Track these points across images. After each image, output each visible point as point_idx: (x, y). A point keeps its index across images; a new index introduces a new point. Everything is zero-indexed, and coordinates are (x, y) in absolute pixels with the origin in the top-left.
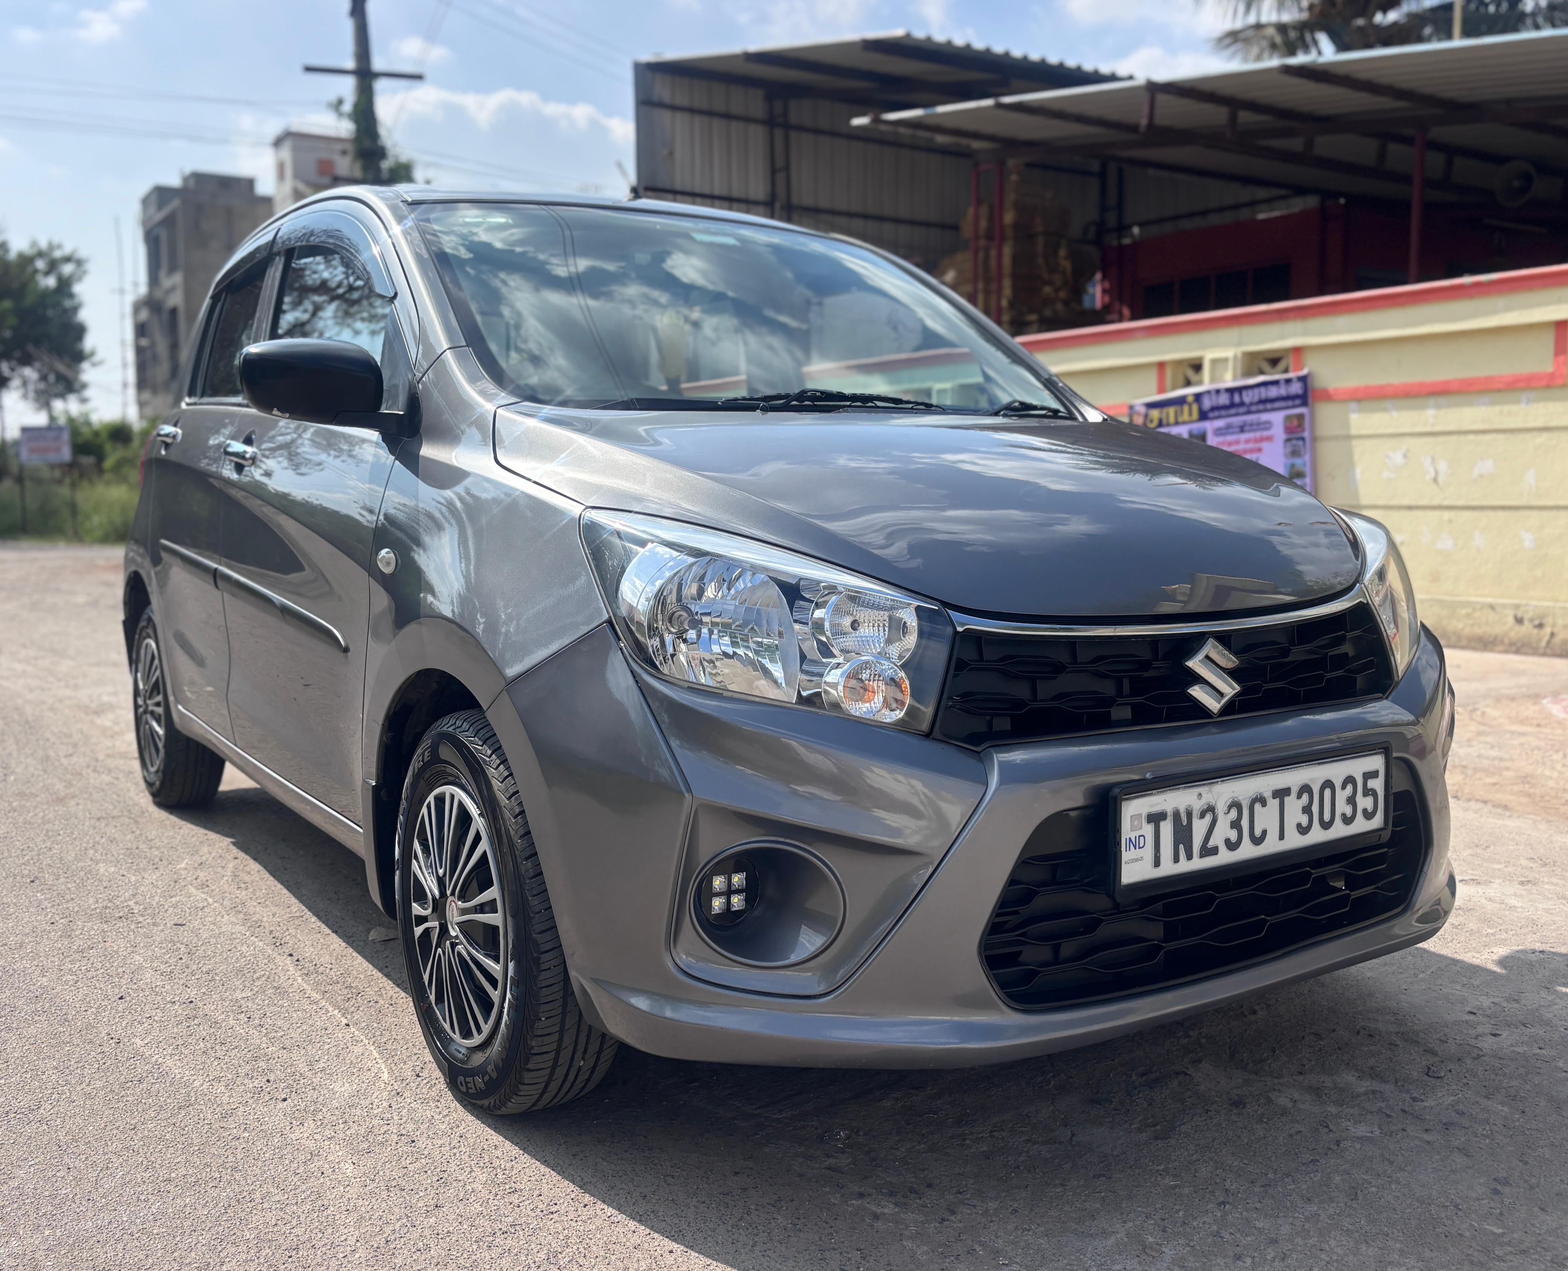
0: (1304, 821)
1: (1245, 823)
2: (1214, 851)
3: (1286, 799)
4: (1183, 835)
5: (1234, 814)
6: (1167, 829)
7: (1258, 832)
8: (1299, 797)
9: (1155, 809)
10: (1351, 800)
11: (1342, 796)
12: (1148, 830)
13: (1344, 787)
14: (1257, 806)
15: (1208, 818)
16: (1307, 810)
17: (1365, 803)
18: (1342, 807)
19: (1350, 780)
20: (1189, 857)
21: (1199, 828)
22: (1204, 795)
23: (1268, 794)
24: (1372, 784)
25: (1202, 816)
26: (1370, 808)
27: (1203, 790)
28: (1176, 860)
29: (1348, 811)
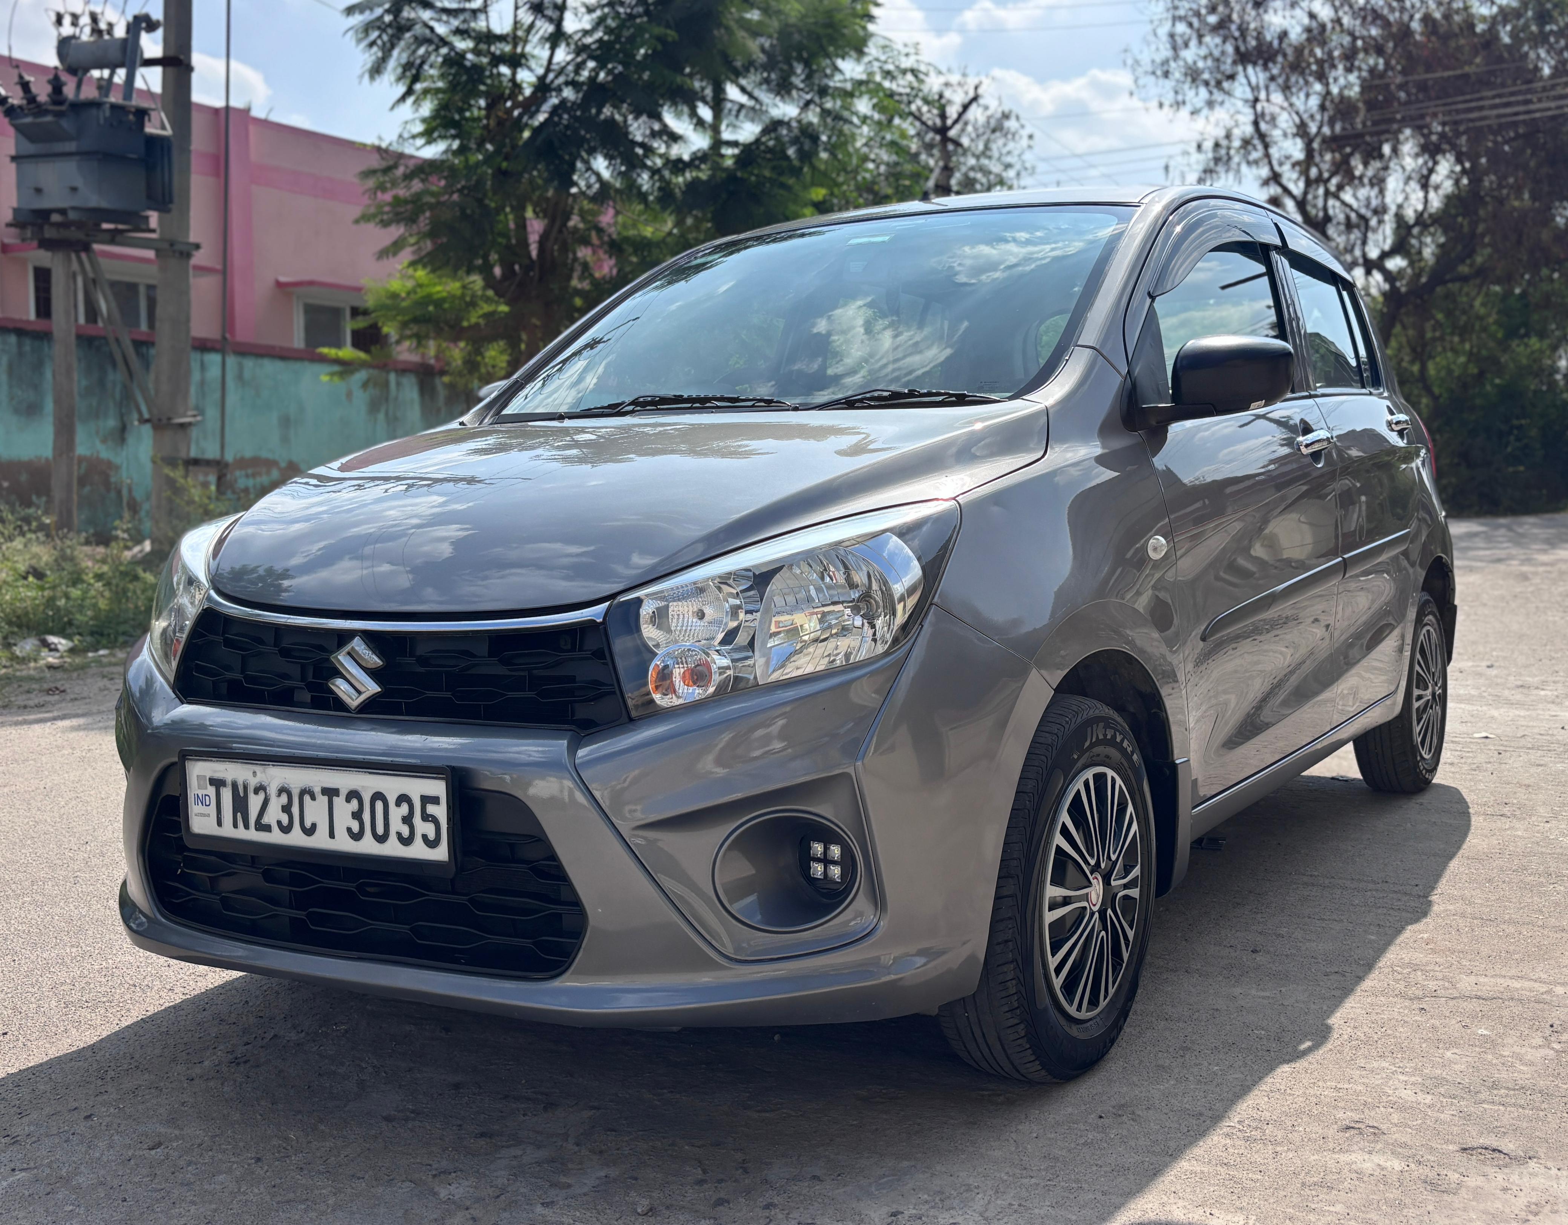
0: (355, 826)
1: (295, 810)
2: (267, 828)
3: (335, 799)
4: (240, 805)
5: (284, 799)
6: (227, 795)
7: (308, 824)
8: (348, 800)
9: (218, 775)
10: (408, 820)
11: (397, 813)
12: (211, 791)
13: (398, 803)
14: (307, 798)
15: (261, 796)
16: (357, 815)
17: (424, 828)
18: (397, 825)
19: (403, 799)
20: (247, 827)
21: (255, 803)
22: (258, 774)
23: (317, 790)
24: (431, 809)
25: (256, 791)
26: (432, 836)
27: (258, 769)
28: (235, 826)
29: (405, 831)
